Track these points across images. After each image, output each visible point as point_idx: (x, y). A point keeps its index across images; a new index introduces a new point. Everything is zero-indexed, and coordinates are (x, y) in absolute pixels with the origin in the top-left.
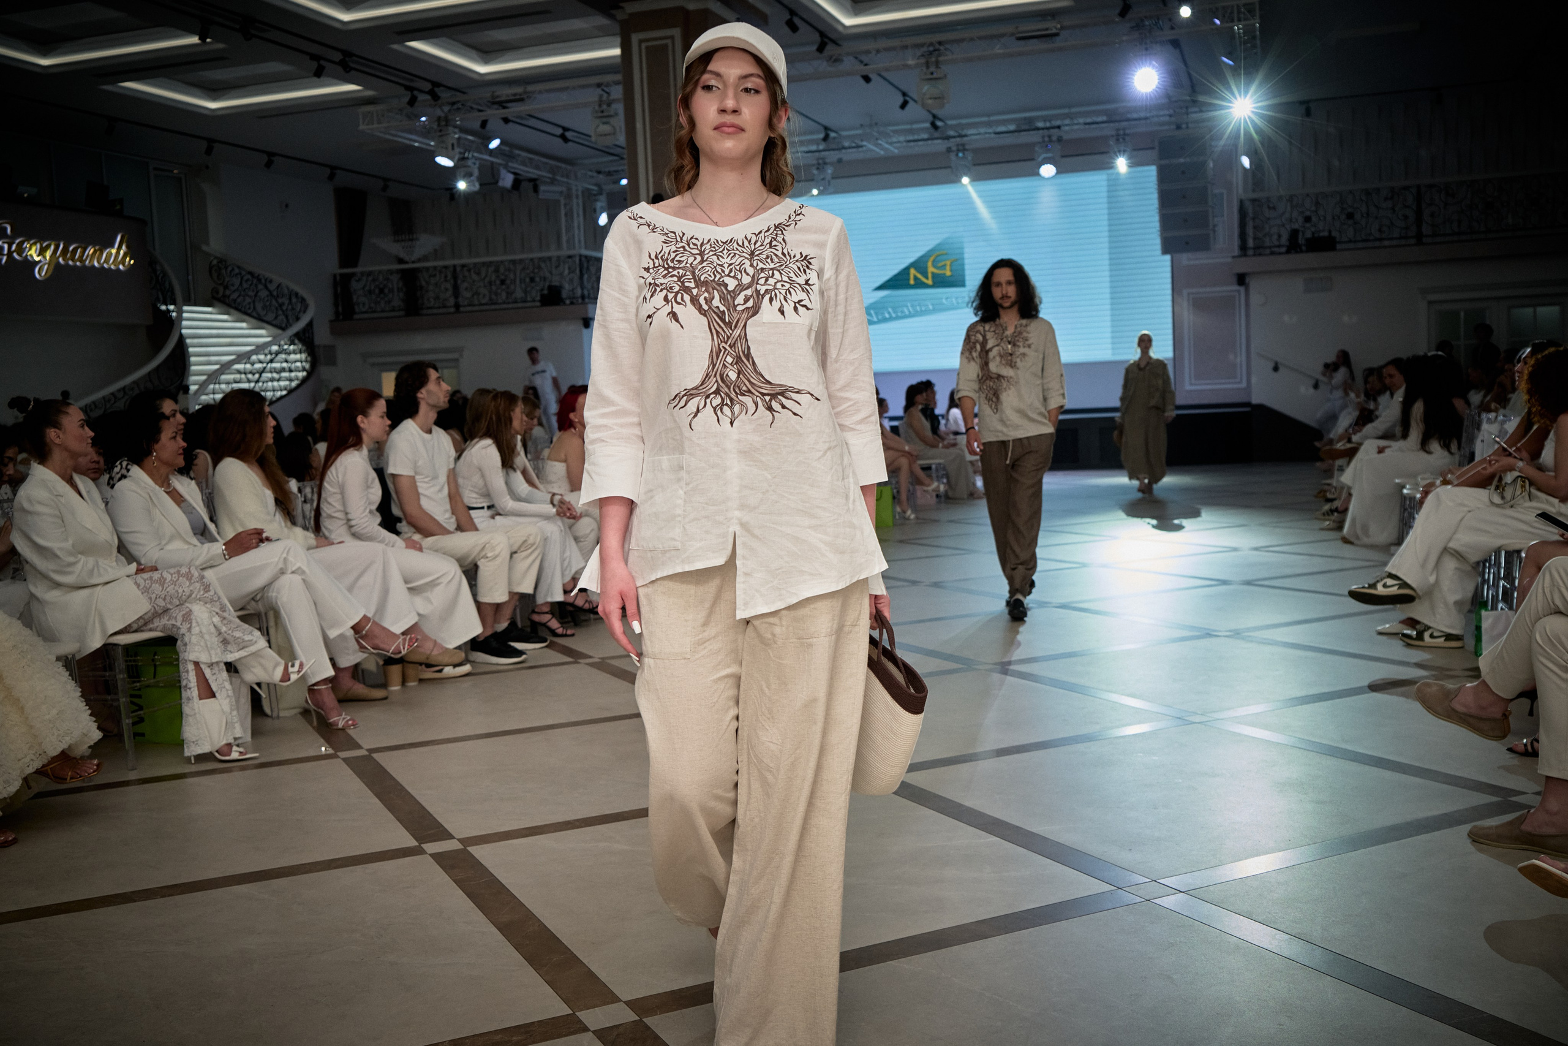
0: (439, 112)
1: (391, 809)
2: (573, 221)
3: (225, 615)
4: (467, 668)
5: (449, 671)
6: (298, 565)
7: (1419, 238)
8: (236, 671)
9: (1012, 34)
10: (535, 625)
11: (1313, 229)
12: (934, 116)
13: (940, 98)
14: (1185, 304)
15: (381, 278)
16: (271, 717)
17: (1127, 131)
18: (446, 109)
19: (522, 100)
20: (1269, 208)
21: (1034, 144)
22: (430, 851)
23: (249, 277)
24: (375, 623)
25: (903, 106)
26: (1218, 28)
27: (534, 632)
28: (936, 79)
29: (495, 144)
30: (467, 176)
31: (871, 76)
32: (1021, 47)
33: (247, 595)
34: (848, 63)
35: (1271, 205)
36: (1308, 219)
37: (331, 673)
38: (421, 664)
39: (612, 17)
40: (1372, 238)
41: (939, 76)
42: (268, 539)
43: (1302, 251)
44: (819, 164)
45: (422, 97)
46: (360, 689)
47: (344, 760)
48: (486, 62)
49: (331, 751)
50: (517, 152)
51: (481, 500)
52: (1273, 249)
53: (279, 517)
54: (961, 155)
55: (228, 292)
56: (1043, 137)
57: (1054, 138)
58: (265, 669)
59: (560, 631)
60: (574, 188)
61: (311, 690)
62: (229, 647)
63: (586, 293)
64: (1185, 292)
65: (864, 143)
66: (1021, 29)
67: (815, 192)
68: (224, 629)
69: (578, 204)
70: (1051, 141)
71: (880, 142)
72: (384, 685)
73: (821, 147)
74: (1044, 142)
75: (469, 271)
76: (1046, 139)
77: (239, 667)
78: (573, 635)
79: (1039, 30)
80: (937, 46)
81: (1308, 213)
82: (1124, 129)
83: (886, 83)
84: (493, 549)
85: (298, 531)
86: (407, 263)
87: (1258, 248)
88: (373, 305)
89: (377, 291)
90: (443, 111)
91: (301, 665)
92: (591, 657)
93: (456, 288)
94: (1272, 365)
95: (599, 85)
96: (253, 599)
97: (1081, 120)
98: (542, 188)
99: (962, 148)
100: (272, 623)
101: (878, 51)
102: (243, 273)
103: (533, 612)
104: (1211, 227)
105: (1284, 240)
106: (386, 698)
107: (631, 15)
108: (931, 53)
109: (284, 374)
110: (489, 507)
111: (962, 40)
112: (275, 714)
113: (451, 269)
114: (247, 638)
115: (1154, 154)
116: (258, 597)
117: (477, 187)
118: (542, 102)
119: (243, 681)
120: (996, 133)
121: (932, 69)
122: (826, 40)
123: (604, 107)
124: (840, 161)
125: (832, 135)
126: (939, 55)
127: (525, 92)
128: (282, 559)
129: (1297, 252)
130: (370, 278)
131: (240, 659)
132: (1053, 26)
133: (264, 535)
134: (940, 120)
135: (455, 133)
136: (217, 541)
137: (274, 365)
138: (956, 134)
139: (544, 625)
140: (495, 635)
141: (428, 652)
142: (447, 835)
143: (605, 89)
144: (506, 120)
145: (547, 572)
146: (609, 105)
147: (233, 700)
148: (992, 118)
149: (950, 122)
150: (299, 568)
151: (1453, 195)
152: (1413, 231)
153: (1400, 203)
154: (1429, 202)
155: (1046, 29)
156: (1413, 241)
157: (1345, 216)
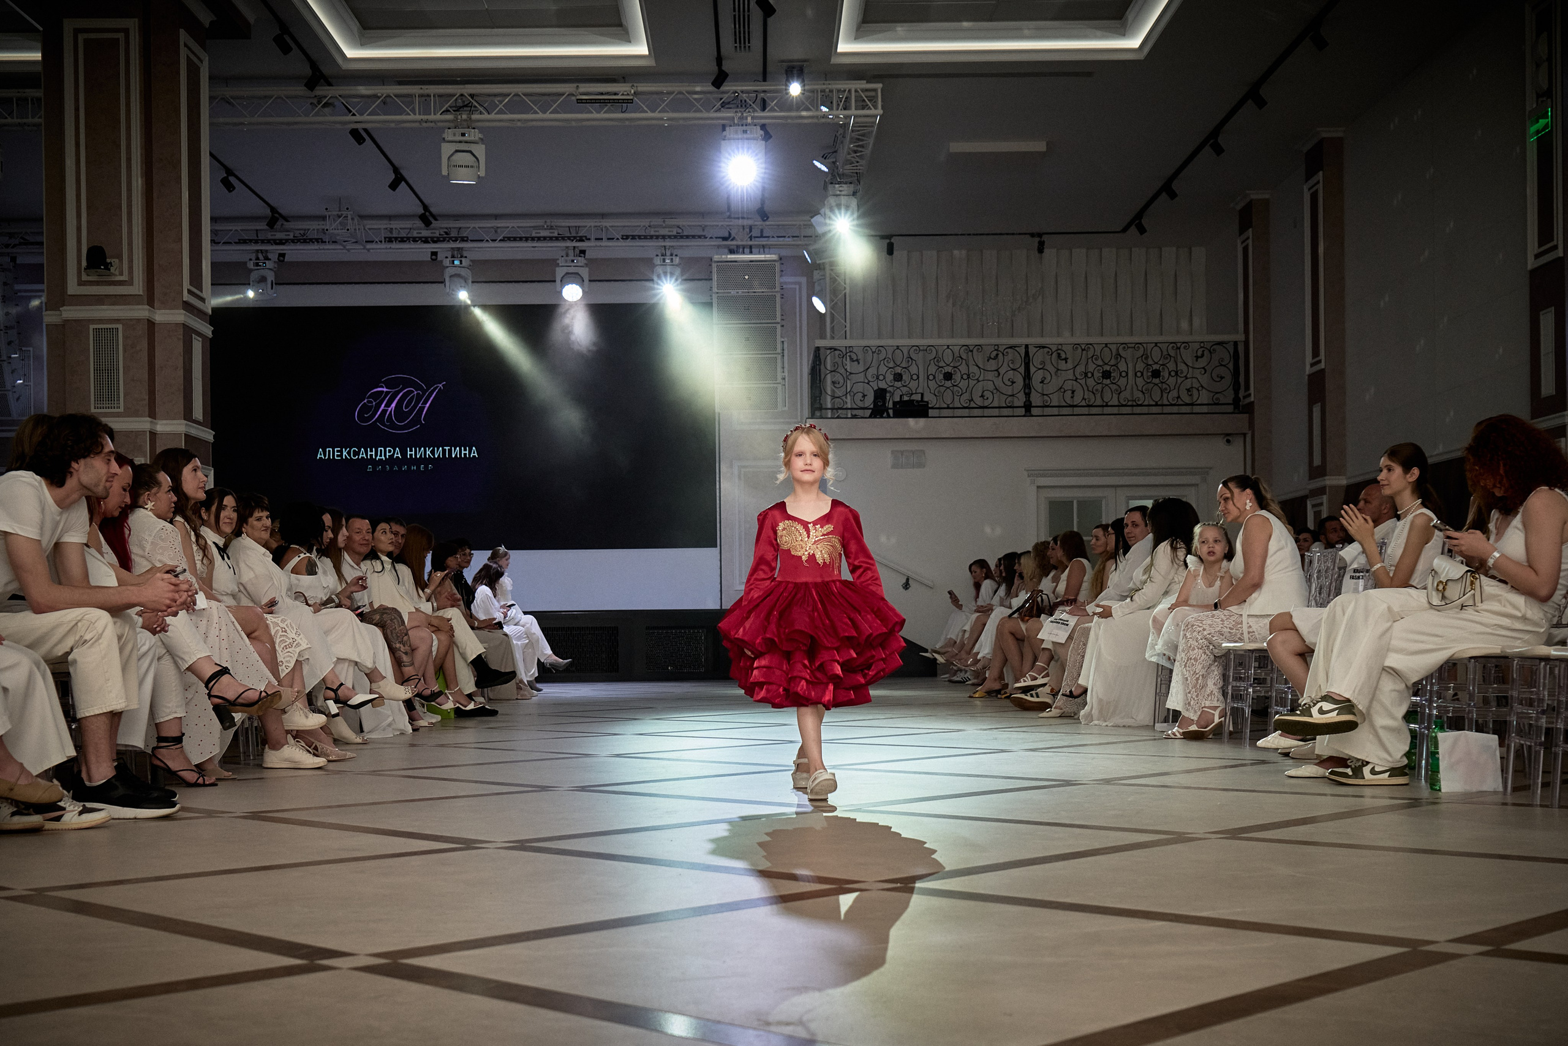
7: (1028, 407)
9: (571, 95)
11: (905, 390)
20: (852, 359)
28: (466, 142)
35: (854, 357)
36: (897, 377)
40: (973, 405)
41: (472, 138)
43: (888, 416)
52: (855, 412)
66: (583, 89)
79: (602, 94)
80: (470, 101)
81: (898, 370)
83: (378, 150)
87: (838, 409)
105: (869, 401)
108: (458, 109)
111: (506, 96)
121: (463, 129)
122: (317, 76)
126: (471, 112)
129: (882, 417)
132: (623, 90)
151: (1066, 359)
152: (1020, 400)
153: (1005, 364)
154: (1041, 367)
155: (615, 94)
156: (1022, 411)
157: (941, 377)
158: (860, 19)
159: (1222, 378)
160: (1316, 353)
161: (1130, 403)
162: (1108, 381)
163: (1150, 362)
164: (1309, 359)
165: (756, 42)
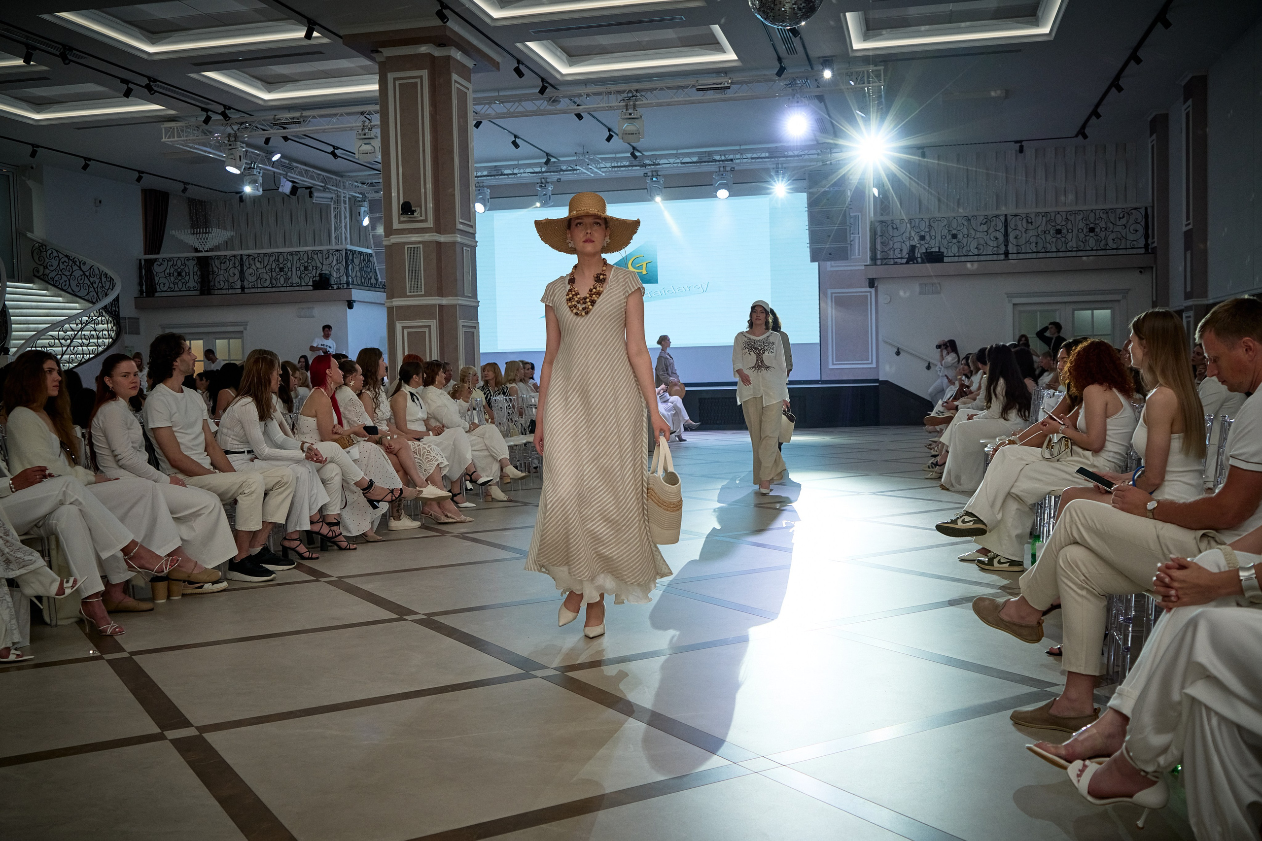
0: (229, 130)
1: (142, 702)
2: (341, 222)
3: (8, 538)
4: (224, 585)
5: (208, 587)
6: (76, 497)
7: (1006, 254)
8: (18, 586)
9: (693, 86)
10: (285, 549)
11: (927, 246)
12: (634, 148)
13: (636, 134)
14: (829, 301)
15: (179, 263)
16: (50, 625)
17: (784, 165)
18: (236, 127)
19: (299, 123)
20: (893, 228)
21: (712, 173)
22: (170, 738)
23: (66, 259)
24: (141, 546)
25: (609, 139)
26: (852, 88)
27: (284, 557)
28: (633, 118)
29: (276, 157)
30: (253, 182)
31: (582, 114)
32: (700, 96)
33: (31, 522)
34: (564, 103)
35: (895, 227)
36: (922, 238)
37: (102, 588)
38: (184, 581)
39: (373, 59)
40: (971, 254)
41: (635, 116)
42: (50, 475)
43: (917, 263)
44: (542, 183)
45: (215, 117)
46: (130, 602)
47: (110, 662)
48: (270, 91)
49: (99, 654)
50: (295, 164)
51: (242, 446)
52: (896, 260)
53: (63, 457)
54: (654, 179)
55: (47, 271)
56: (720, 167)
57: (728, 169)
58: (41, 583)
59: (307, 555)
60: (343, 195)
61: (85, 602)
62: (11, 566)
63: (350, 280)
64: (829, 291)
65: (578, 167)
66: (700, 82)
67: (538, 204)
68: (7, 550)
69: (345, 208)
70: (725, 171)
71: (590, 167)
72: (153, 599)
73: (543, 169)
74: (719, 171)
75: (254, 259)
76: (722, 169)
77: (20, 583)
78: (317, 558)
79: (714, 84)
80: (635, 93)
81: (923, 233)
82: (782, 164)
83: (595, 120)
84: (249, 486)
85: (80, 469)
86: (202, 252)
87: (885, 259)
88: (172, 285)
89: (176, 274)
90: (233, 129)
91: (75, 582)
92: (331, 576)
93: (242, 272)
94: (896, 350)
95: (362, 113)
96: (36, 525)
97: (749, 156)
98: (316, 194)
99: (656, 174)
100: (53, 546)
101: (588, 95)
102: (61, 256)
103: (285, 539)
104: (849, 242)
105: (905, 254)
106: (152, 610)
107: (387, 58)
108: (630, 98)
109: (91, 341)
110: (249, 452)
111: (656, 89)
112: (54, 623)
113: (239, 258)
114: (26, 558)
115: (804, 184)
116: (41, 523)
117: (261, 190)
118: (315, 126)
119: (23, 594)
120: (682, 163)
121: (630, 111)
122: (547, 85)
123: (367, 131)
124: (559, 180)
125: (553, 160)
126: (636, 100)
127: (301, 117)
128: (62, 493)
129: (914, 263)
130: (170, 263)
131: (20, 576)
132: (725, 81)
133: (47, 472)
134: (638, 151)
135: (243, 147)
136: (6, 476)
137: (83, 333)
138: (651, 163)
139: (294, 549)
140: (250, 558)
141: (190, 571)
142: (187, 724)
143: (367, 116)
144: (286, 139)
145: (297, 505)
146: (371, 129)
147: (13, 610)
148: (679, 151)
149: (646, 153)
150: (77, 500)
151: (1031, 223)
152: (1002, 249)
153: (992, 227)
154: (1014, 228)
155: (721, 84)
156: (1002, 257)
157: (950, 236)
158: (864, 28)
159: (1137, 231)
160: (1188, 218)
161: (1074, 249)
162: (1059, 236)
163: (1089, 223)
164: (1184, 222)
165: (799, 48)
